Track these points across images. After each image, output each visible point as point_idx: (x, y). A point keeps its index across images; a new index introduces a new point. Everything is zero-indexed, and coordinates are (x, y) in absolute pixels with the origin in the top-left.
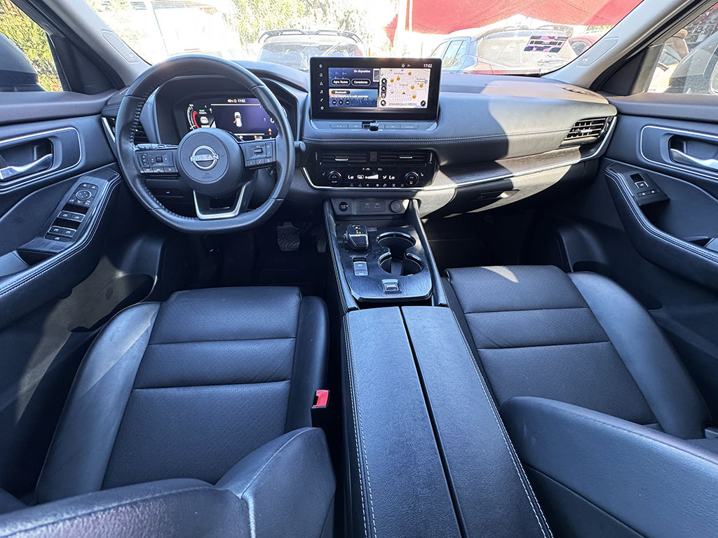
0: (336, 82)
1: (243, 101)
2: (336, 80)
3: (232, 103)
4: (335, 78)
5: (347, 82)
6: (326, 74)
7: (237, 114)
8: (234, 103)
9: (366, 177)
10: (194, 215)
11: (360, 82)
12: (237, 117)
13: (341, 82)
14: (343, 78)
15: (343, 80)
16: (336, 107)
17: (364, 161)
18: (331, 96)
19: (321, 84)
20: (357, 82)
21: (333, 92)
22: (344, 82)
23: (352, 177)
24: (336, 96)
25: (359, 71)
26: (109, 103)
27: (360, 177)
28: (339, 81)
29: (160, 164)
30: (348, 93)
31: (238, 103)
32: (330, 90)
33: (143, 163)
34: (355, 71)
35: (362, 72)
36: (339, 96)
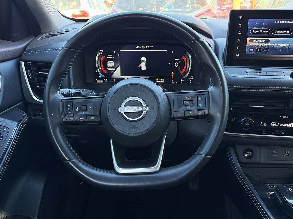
0: (255, 32)
1: (151, 47)
2: (255, 30)
3: (140, 49)
4: (255, 28)
5: (267, 32)
6: (245, 25)
7: (143, 59)
8: (142, 49)
9: (281, 125)
10: (111, 168)
11: (280, 32)
12: (143, 61)
13: (261, 31)
14: (263, 28)
15: (263, 30)
16: (253, 55)
17: (281, 108)
18: (249, 43)
19: (239, 33)
20: (278, 32)
21: (251, 41)
22: (264, 32)
23: (265, 125)
24: (254, 44)
25: (281, 22)
26: (27, 49)
27: (274, 125)
28: (259, 30)
29: (84, 113)
30: (268, 41)
31: (145, 49)
32: (249, 39)
33: (68, 111)
34: (277, 22)
35: (283, 22)
36: (257, 44)
